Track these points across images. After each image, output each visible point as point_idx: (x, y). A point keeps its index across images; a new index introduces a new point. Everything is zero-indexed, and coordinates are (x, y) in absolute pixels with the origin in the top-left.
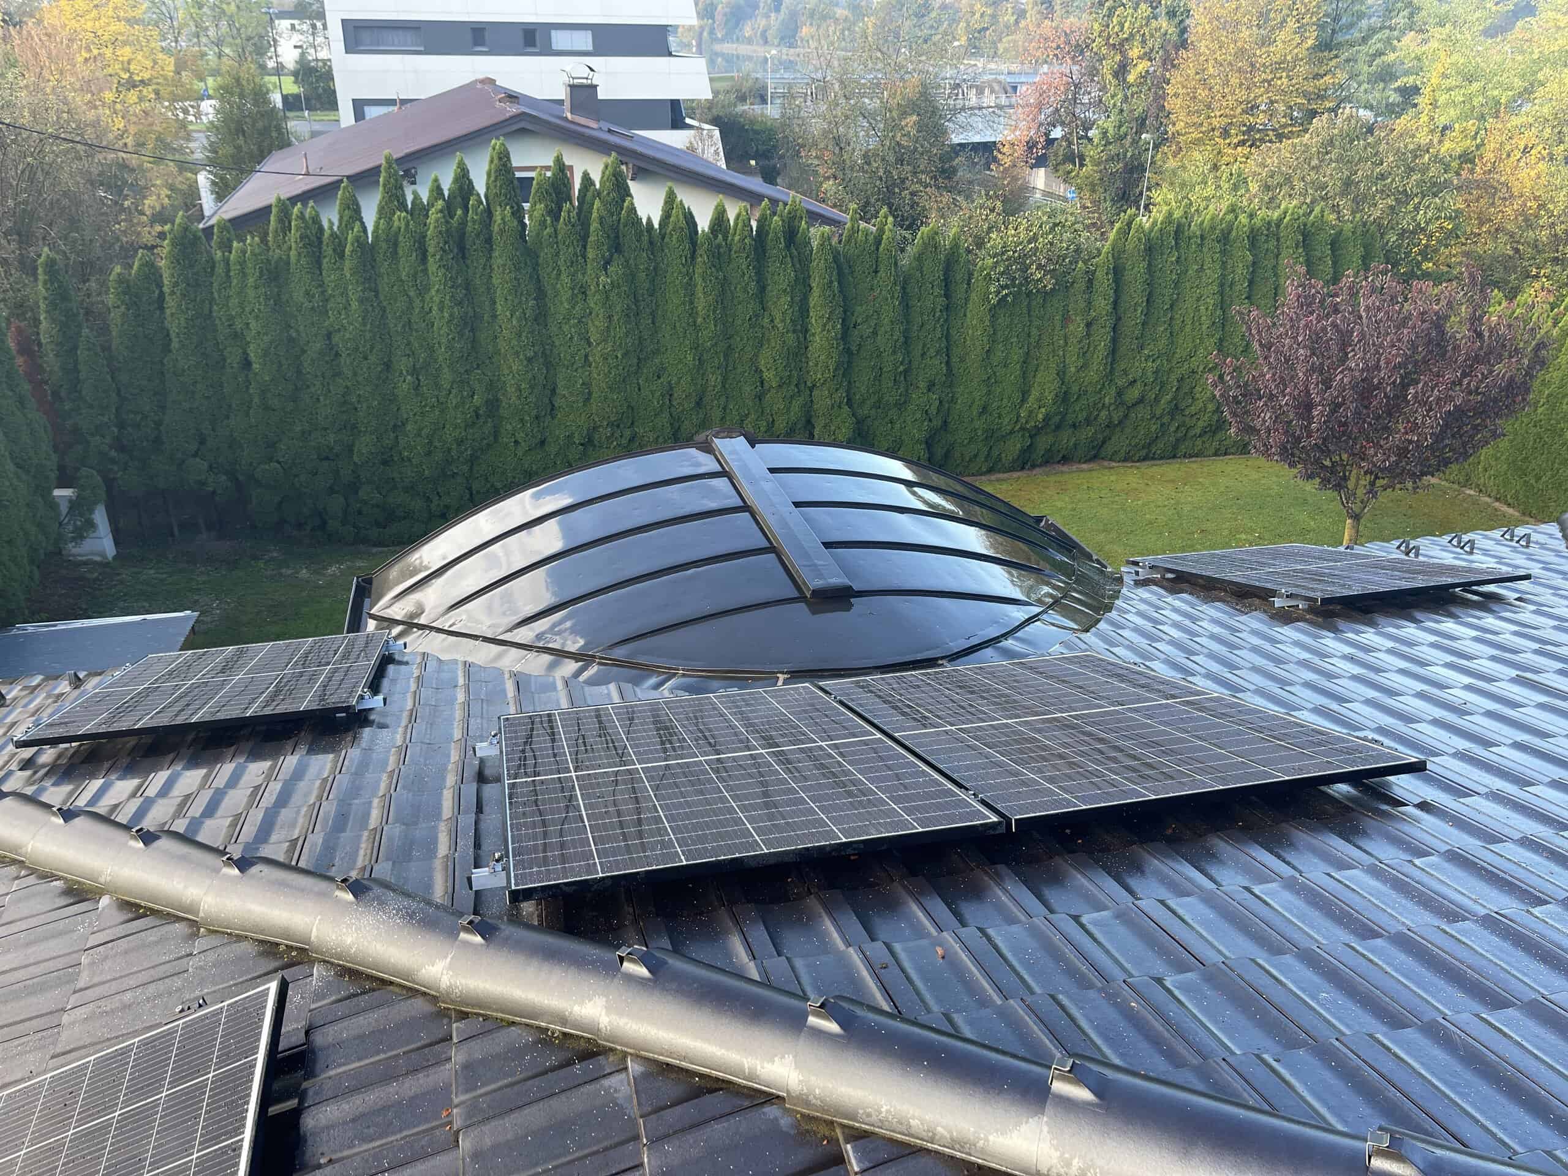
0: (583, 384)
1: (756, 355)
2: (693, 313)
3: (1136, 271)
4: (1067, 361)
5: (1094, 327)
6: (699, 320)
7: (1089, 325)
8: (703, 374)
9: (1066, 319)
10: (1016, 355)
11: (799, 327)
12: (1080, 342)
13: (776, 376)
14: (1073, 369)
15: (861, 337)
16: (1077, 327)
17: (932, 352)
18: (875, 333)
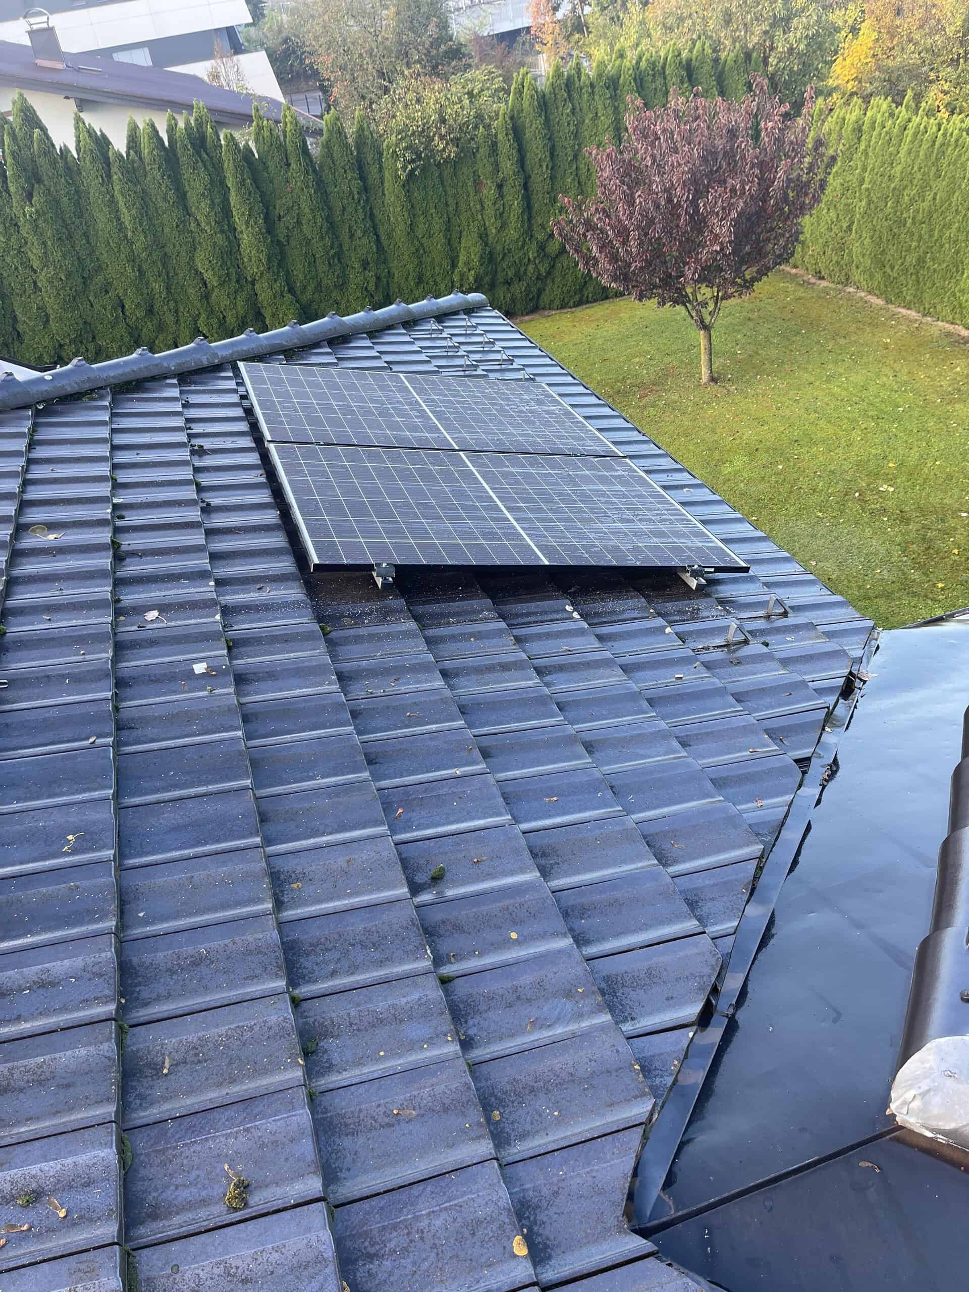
0: (38, 308)
1: (192, 259)
2: (121, 228)
3: (533, 128)
4: (487, 223)
5: (505, 189)
6: (129, 234)
7: (500, 186)
8: (147, 284)
9: (477, 184)
10: (438, 224)
11: (226, 227)
12: (495, 204)
13: (214, 275)
14: (494, 231)
15: (288, 228)
16: (489, 191)
17: (359, 233)
18: (299, 223)
